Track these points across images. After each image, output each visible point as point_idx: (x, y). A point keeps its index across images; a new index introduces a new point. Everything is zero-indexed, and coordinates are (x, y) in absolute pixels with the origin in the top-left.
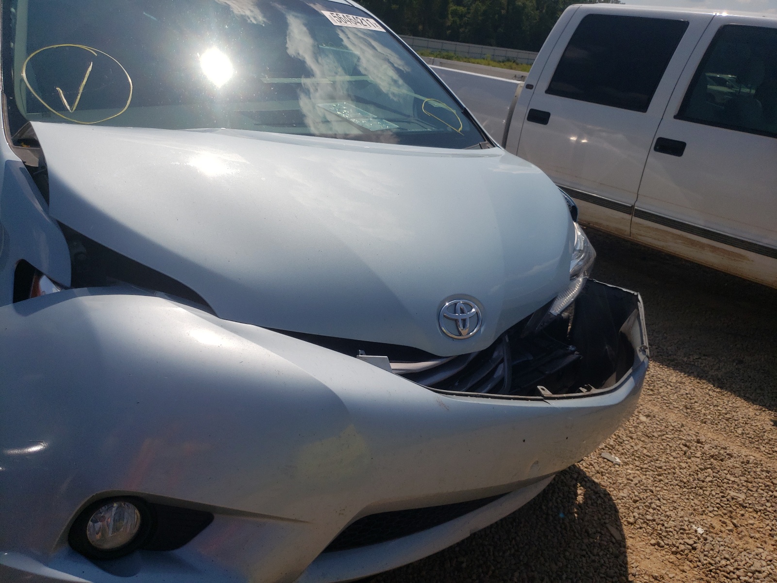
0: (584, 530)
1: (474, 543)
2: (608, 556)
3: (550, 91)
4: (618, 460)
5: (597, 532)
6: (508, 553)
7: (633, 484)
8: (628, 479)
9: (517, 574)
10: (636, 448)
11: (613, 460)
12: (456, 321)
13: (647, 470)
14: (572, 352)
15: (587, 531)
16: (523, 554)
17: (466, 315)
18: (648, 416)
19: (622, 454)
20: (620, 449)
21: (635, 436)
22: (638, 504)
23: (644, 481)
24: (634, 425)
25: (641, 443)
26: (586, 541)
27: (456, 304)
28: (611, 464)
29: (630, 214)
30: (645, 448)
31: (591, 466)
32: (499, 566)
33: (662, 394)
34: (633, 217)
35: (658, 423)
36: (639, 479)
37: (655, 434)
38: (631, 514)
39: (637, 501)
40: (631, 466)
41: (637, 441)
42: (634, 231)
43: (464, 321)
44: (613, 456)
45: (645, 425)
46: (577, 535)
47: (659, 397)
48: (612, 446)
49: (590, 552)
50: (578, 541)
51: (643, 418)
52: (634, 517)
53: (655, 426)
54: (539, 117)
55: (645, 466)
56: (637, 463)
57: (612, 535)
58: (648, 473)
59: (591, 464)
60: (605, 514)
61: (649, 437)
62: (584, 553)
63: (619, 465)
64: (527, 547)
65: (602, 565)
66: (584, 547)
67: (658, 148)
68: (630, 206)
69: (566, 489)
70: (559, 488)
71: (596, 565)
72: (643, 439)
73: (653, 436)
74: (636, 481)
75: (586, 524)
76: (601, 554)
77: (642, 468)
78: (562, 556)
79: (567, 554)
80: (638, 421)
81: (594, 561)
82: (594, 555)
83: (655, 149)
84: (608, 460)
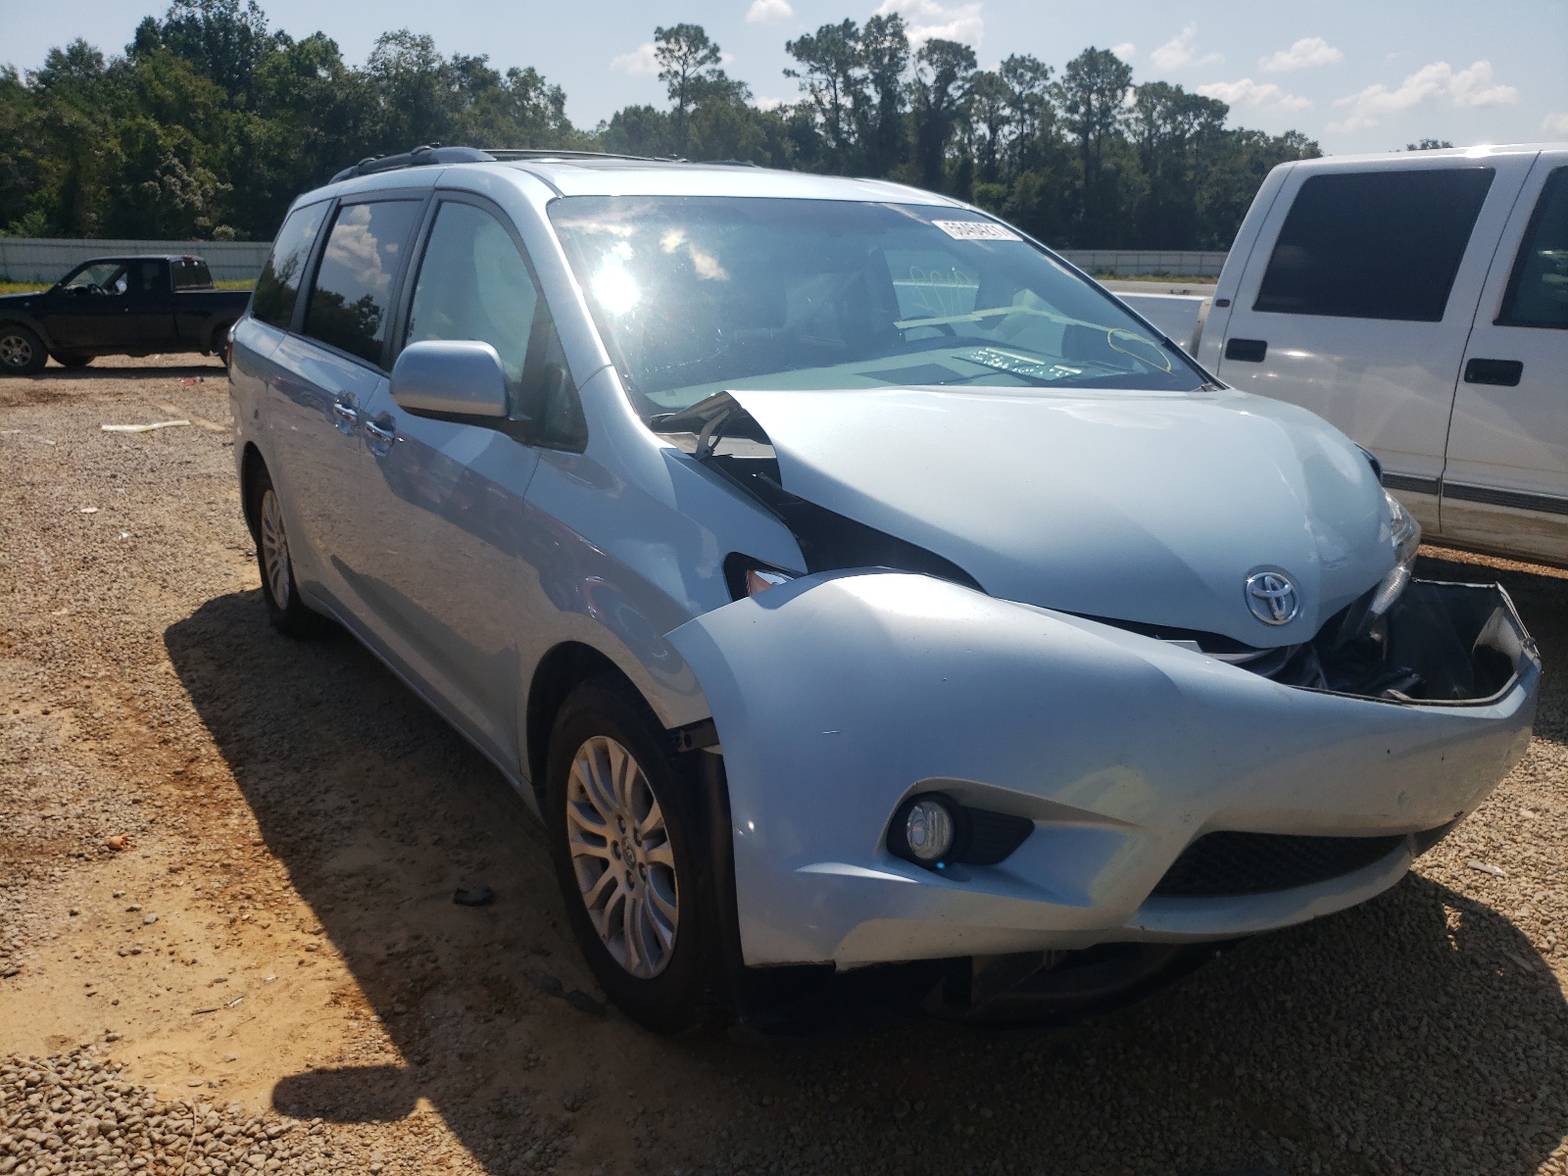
0: (1469, 960)
1: (1294, 979)
2: (1519, 990)
3: (1259, 306)
4: (1499, 870)
5: (1492, 963)
6: (1353, 990)
7: (1534, 901)
8: (1525, 895)
9: (1376, 1013)
10: (1526, 854)
11: (1491, 871)
12: (1267, 600)
13: (1554, 883)
14: (1409, 675)
15: (1473, 962)
16: (1378, 990)
17: (1280, 593)
18: (1535, 810)
19: (1504, 863)
20: (1499, 856)
21: (1519, 839)
22: (1550, 926)
23: (1552, 896)
24: (1514, 824)
25: (1533, 847)
26: (1477, 973)
27: (1263, 578)
28: (1488, 876)
29: (1435, 493)
30: (1543, 854)
31: (1454, 881)
32: (1344, 1005)
33: (1552, 779)
34: (1443, 499)
35: (1556, 819)
36: (1544, 893)
37: (1555, 834)
38: (1542, 938)
39: (1549, 922)
40: (1524, 878)
41: (1524, 845)
42: (1446, 522)
43: (1278, 600)
44: (1489, 865)
45: (1533, 822)
46: (1458, 965)
47: (1548, 784)
48: (1483, 852)
49: (1489, 987)
50: (1463, 974)
51: (1526, 813)
52: (1549, 942)
53: (1554, 823)
54: (1247, 351)
55: (1549, 878)
56: (1534, 874)
57: (1517, 966)
58: (1556, 886)
59: (1453, 877)
60: (1498, 940)
61: (1545, 839)
62: (1478, 988)
63: (1503, 877)
64: (1381, 983)
65: (1512, 1002)
66: (1475, 980)
67: (1471, 376)
68: (1434, 479)
69: (1422, 910)
70: (1409, 910)
71: (1503, 1000)
72: (1534, 842)
73: (1553, 837)
74: (1539, 896)
75: (1470, 953)
76: (1506, 987)
77: (1544, 881)
78: (1442, 992)
79: (1451, 990)
80: (1519, 818)
81: (1497, 997)
82: (1495, 990)
83: (1467, 379)
84: (1482, 872)
